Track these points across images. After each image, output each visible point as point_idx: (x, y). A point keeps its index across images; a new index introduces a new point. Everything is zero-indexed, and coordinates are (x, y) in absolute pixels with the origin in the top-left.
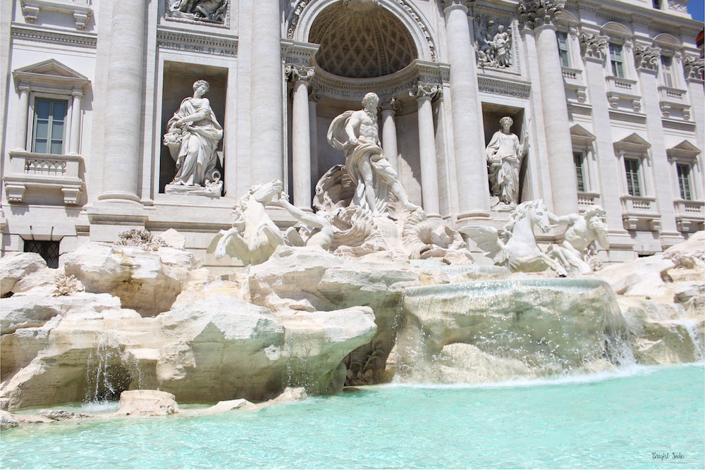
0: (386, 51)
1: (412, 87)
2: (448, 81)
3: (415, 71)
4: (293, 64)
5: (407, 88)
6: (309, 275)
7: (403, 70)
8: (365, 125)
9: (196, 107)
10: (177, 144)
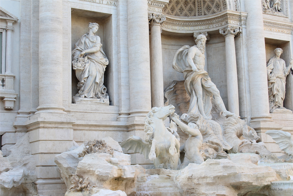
1: (221, 27)
2: (245, 24)
3: (225, 17)
4: (152, 12)
5: (217, 27)
6: (228, 177)
7: (216, 15)
8: (198, 56)
9: (93, 42)
10: (82, 69)
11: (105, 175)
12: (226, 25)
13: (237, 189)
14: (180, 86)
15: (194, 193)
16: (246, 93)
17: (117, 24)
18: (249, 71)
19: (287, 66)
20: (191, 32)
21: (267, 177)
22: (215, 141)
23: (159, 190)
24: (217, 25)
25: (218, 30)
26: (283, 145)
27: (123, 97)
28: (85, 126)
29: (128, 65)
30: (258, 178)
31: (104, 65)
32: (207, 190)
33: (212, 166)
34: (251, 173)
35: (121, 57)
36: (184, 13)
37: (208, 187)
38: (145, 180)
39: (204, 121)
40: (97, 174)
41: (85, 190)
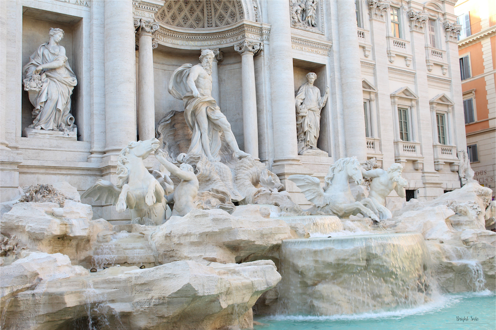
0: (212, 5)
1: (236, 43)
2: (268, 40)
3: (241, 29)
4: (140, 18)
5: (232, 42)
6: (220, 233)
7: (230, 26)
8: (203, 78)
9: (54, 54)
10: (37, 90)
11: (40, 232)
12: (243, 40)
13: (235, 250)
14: (181, 118)
15: (175, 257)
16: (267, 128)
17: (89, 32)
18: (271, 100)
19: (322, 96)
20: (198, 48)
21: (276, 234)
22: (221, 189)
23: (124, 254)
24: (232, 40)
25: (233, 46)
26: (310, 194)
27: (97, 130)
28: (40, 168)
29: (105, 87)
30: (262, 235)
31: (71, 86)
32: (191, 252)
33: (198, 219)
34: (254, 228)
35: (94, 75)
36: (189, 23)
37: (193, 248)
38: (108, 239)
39: (207, 162)
40: (27, 230)
41: (11, 253)
